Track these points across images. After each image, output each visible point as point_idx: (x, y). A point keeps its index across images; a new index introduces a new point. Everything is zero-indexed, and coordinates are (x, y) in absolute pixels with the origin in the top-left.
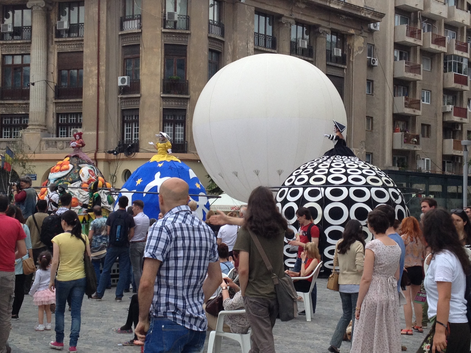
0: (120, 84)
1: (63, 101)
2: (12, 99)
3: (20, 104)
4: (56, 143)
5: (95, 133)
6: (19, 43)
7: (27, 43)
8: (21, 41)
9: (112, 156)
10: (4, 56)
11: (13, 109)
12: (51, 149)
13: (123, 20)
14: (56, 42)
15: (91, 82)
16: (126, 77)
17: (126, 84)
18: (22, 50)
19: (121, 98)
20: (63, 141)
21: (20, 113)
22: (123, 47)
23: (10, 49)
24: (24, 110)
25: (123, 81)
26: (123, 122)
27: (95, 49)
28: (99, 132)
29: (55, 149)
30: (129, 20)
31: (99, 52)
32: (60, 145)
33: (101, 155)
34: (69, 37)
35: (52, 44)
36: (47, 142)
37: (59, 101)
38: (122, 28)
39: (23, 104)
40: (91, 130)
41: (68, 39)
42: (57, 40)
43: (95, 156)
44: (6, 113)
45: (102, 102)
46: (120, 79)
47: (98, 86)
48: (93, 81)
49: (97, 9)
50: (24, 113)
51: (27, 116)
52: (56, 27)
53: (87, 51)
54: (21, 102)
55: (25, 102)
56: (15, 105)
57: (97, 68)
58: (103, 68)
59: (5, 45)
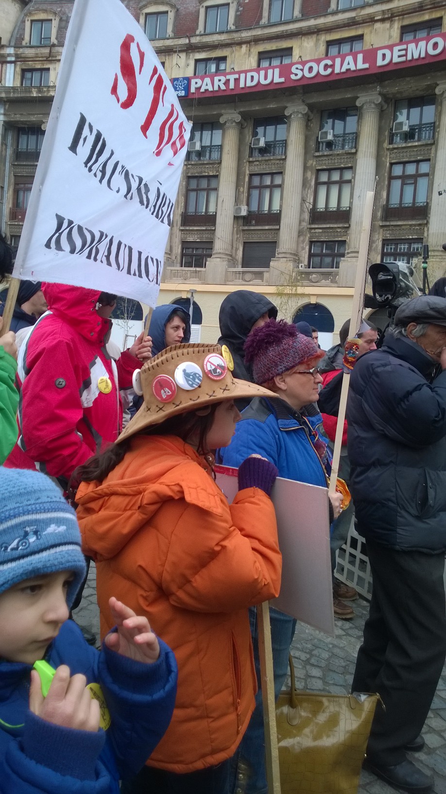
2: (400, 220)
3: (411, 225)
6: (416, 146)
7: (427, 145)
8: (420, 143)
10: (392, 164)
11: (401, 232)
18: (421, 155)
21: (411, 237)
23: (402, 155)
24: (417, 234)
39: (415, 225)
44: (391, 238)
54: (414, 222)
55: (418, 222)
56: (403, 227)
59: (395, 151)
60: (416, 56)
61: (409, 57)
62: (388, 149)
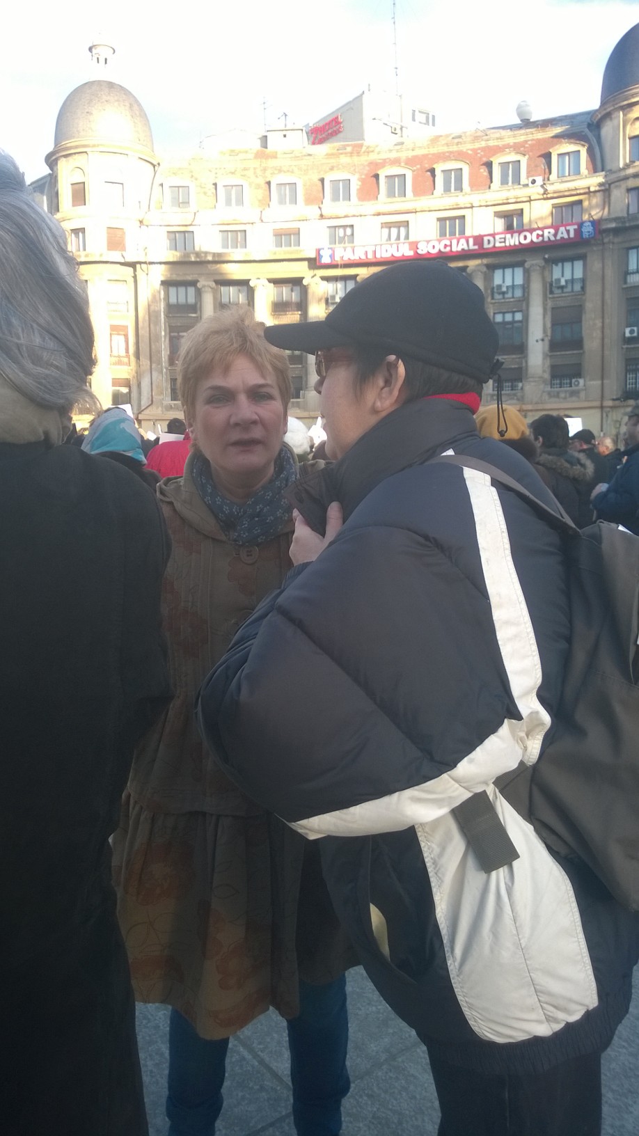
0: (628, 334)
1: (558, 353)
3: (513, 359)
4: (558, 393)
5: (599, 382)
7: (519, 301)
8: (514, 300)
9: (617, 403)
10: (494, 314)
12: (553, 400)
13: (627, 273)
14: (550, 298)
15: (594, 335)
16: (635, 329)
17: (635, 334)
19: (627, 348)
20: (566, 392)
21: (513, 367)
22: (627, 299)
23: (502, 307)
25: (632, 332)
26: (627, 371)
27: (599, 303)
28: (605, 381)
29: (557, 400)
30: (633, 273)
31: (603, 305)
32: (562, 395)
33: (609, 403)
34: (563, 292)
35: (546, 300)
36: (549, 393)
37: (555, 353)
38: (625, 282)
39: (516, 358)
40: (593, 380)
41: (563, 295)
42: (551, 296)
43: (602, 404)
45: (607, 353)
46: (627, 331)
47: (603, 339)
48: (597, 334)
49: (600, 265)
50: (516, 366)
51: (520, 369)
52: (551, 285)
53: (589, 306)
54: (514, 356)
55: (518, 356)
56: (508, 359)
57: (601, 320)
58: (607, 321)
59: (497, 304)
60: (512, 244)
61: (507, 244)
62: (492, 303)
